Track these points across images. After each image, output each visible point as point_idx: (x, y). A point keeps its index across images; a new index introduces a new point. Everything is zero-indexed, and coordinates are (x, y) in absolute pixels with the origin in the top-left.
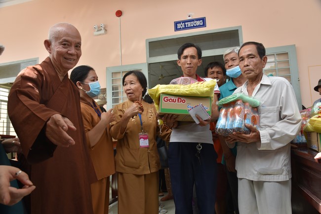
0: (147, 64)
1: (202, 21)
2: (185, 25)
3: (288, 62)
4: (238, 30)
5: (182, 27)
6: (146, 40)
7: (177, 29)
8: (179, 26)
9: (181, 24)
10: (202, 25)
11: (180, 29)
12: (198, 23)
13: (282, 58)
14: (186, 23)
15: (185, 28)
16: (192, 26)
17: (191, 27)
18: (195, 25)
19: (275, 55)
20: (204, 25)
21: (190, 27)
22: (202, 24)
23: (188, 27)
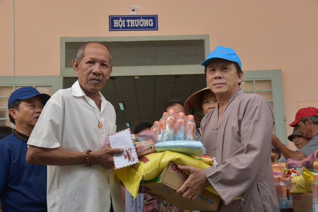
0: (62, 77)
1: (152, 20)
2: (126, 24)
3: (271, 93)
4: (204, 40)
5: (121, 26)
6: (62, 39)
7: (112, 28)
8: (116, 23)
9: (120, 21)
10: (151, 27)
11: (118, 29)
12: (146, 23)
13: (263, 87)
14: (128, 21)
15: (126, 28)
16: (137, 26)
17: (135, 27)
18: (142, 26)
19: (254, 82)
20: (155, 27)
21: (133, 28)
22: (152, 25)
23: (130, 28)
